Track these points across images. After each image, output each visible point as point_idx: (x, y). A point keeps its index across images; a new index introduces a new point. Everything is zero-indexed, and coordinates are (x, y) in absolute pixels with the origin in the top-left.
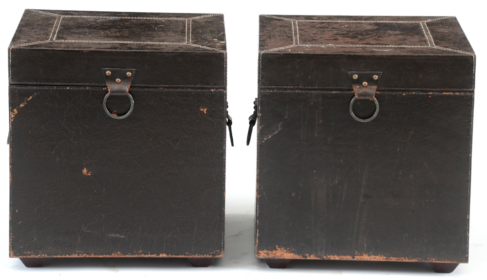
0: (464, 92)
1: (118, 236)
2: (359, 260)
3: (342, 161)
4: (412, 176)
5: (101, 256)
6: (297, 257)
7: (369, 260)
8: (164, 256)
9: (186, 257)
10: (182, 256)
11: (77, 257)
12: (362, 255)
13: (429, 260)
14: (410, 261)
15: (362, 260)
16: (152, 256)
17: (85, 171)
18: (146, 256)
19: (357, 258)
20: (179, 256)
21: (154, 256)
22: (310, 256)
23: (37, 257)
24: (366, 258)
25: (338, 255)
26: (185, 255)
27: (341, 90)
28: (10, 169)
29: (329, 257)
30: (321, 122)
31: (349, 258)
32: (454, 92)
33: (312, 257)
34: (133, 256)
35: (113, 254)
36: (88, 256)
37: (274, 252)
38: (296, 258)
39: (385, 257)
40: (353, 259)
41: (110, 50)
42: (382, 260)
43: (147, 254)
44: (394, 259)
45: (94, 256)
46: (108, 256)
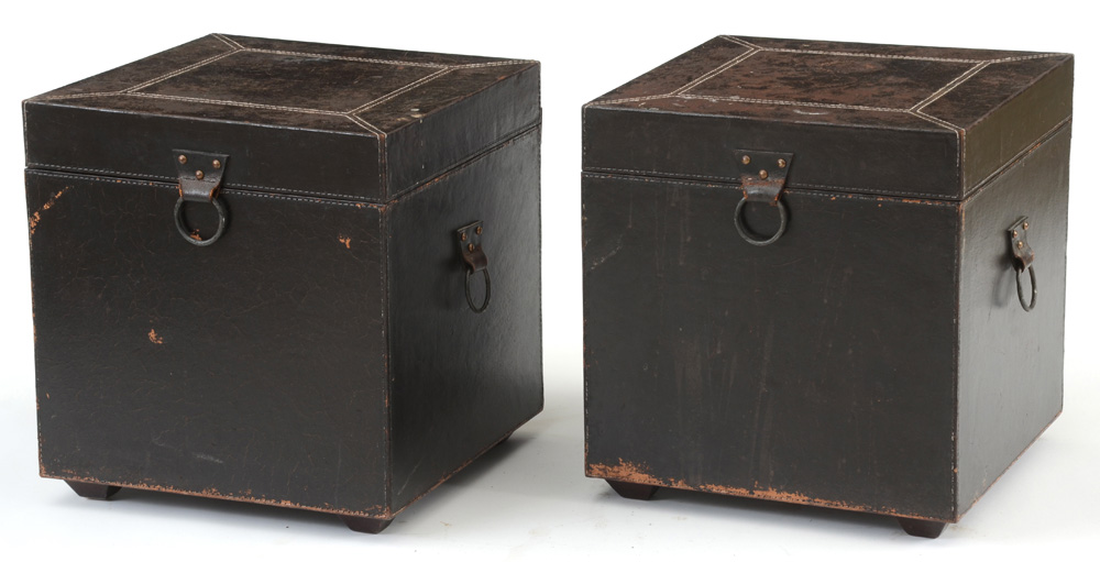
0: (940, 200)
1: (212, 459)
2: (762, 497)
3: (727, 313)
4: (850, 352)
5: (185, 493)
6: (655, 482)
7: (778, 499)
8: (289, 504)
9: (324, 510)
10: (319, 509)
11: (147, 488)
12: (766, 489)
13: (885, 510)
14: (851, 509)
15: (767, 498)
16: (268, 502)
17: (152, 335)
18: (258, 501)
19: (758, 494)
20: (314, 509)
21: (272, 503)
22: (676, 482)
23: (82, 481)
24: (773, 495)
25: (725, 485)
26: (324, 507)
27: (724, 182)
28: (34, 319)
29: (709, 487)
30: (689, 239)
31: (743, 492)
32: (922, 199)
33: (680, 485)
34: (237, 499)
35: (204, 492)
36: (164, 490)
37: (616, 469)
38: (652, 483)
39: (806, 498)
40: (751, 496)
41: (187, 118)
42: (800, 502)
43: (261, 498)
44: (822, 503)
45: (174, 491)
46: (195, 494)
